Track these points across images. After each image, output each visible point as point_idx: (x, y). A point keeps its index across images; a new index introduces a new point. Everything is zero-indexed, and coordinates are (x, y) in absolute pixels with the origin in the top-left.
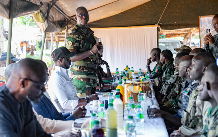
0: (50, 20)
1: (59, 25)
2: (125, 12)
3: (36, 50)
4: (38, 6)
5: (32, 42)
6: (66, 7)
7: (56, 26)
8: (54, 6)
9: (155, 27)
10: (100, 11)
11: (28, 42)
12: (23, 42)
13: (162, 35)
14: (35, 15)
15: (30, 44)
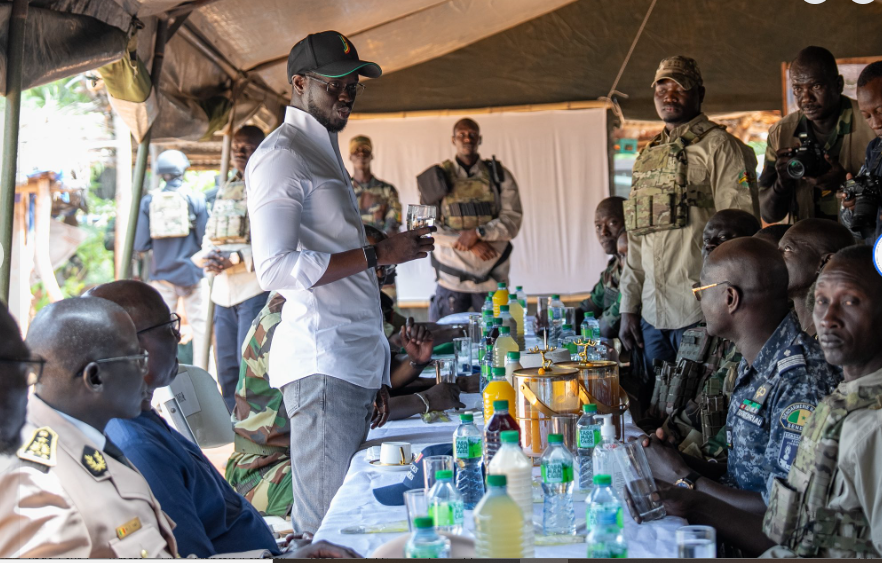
0: (166, 86)
1: (202, 106)
2: (471, 46)
3: (86, 210)
4: (124, 34)
5: (75, 177)
6: (231, 31)
7: (190, 113)
8: (182, 30)
9: (598, 112)
10: (371, 46)
11: (58, 177)
12: (39, 176)
13: (624, 142)
14: (107, 70)
15: (67, 183)
